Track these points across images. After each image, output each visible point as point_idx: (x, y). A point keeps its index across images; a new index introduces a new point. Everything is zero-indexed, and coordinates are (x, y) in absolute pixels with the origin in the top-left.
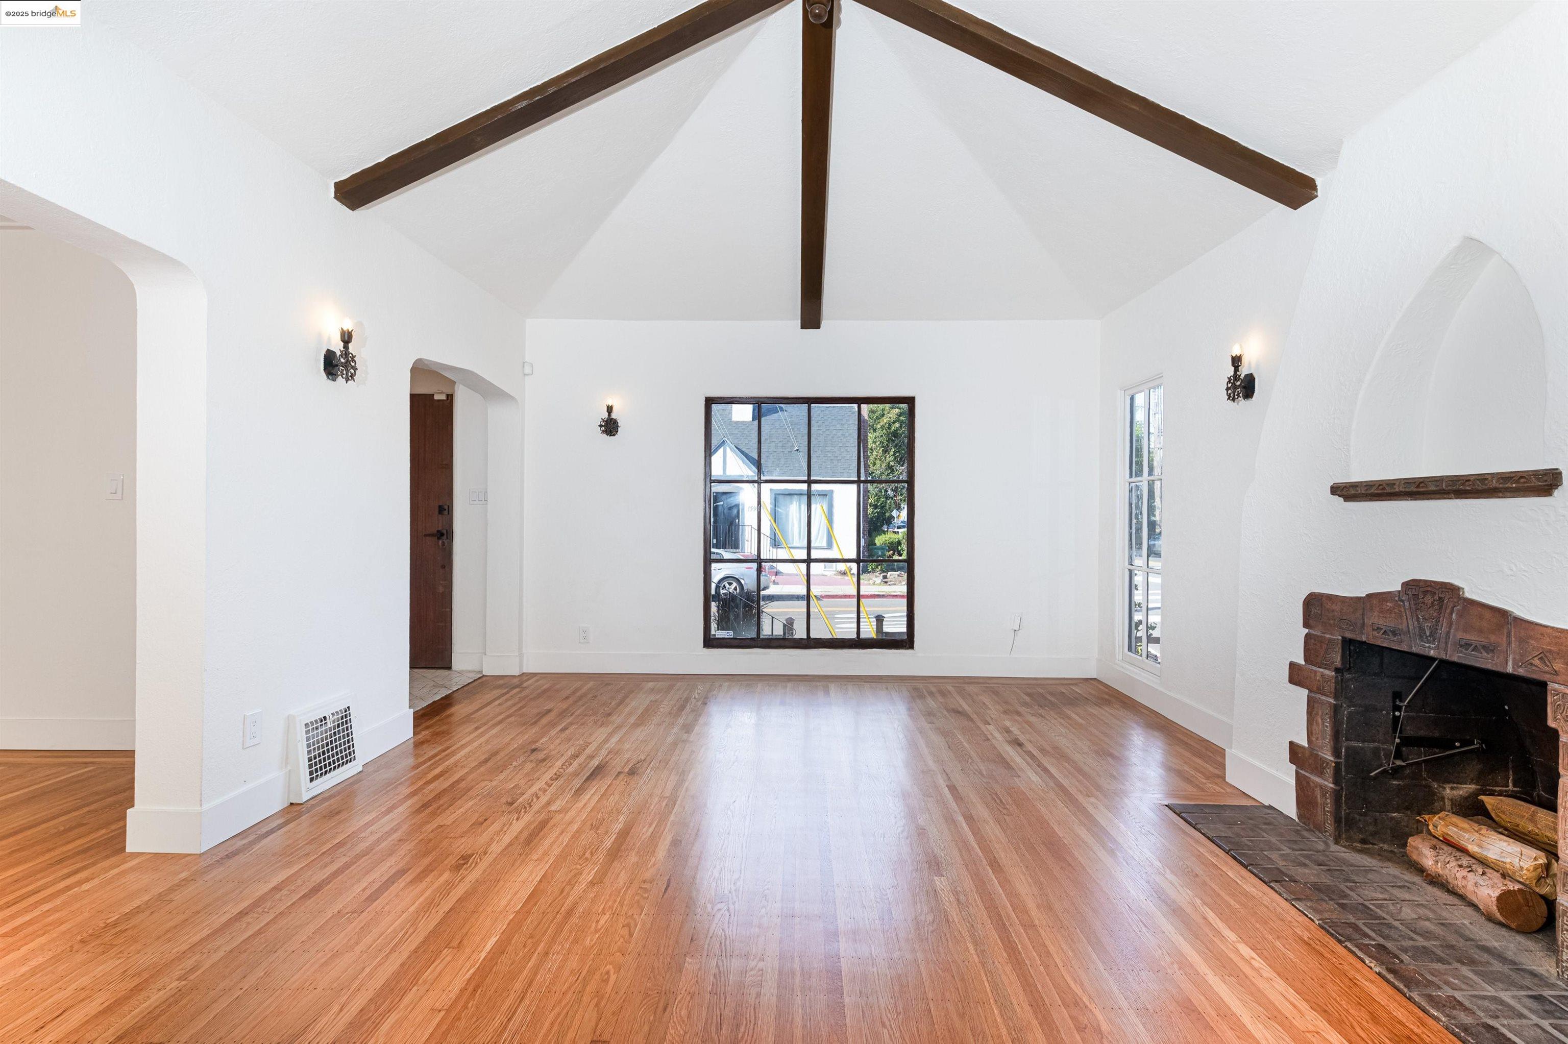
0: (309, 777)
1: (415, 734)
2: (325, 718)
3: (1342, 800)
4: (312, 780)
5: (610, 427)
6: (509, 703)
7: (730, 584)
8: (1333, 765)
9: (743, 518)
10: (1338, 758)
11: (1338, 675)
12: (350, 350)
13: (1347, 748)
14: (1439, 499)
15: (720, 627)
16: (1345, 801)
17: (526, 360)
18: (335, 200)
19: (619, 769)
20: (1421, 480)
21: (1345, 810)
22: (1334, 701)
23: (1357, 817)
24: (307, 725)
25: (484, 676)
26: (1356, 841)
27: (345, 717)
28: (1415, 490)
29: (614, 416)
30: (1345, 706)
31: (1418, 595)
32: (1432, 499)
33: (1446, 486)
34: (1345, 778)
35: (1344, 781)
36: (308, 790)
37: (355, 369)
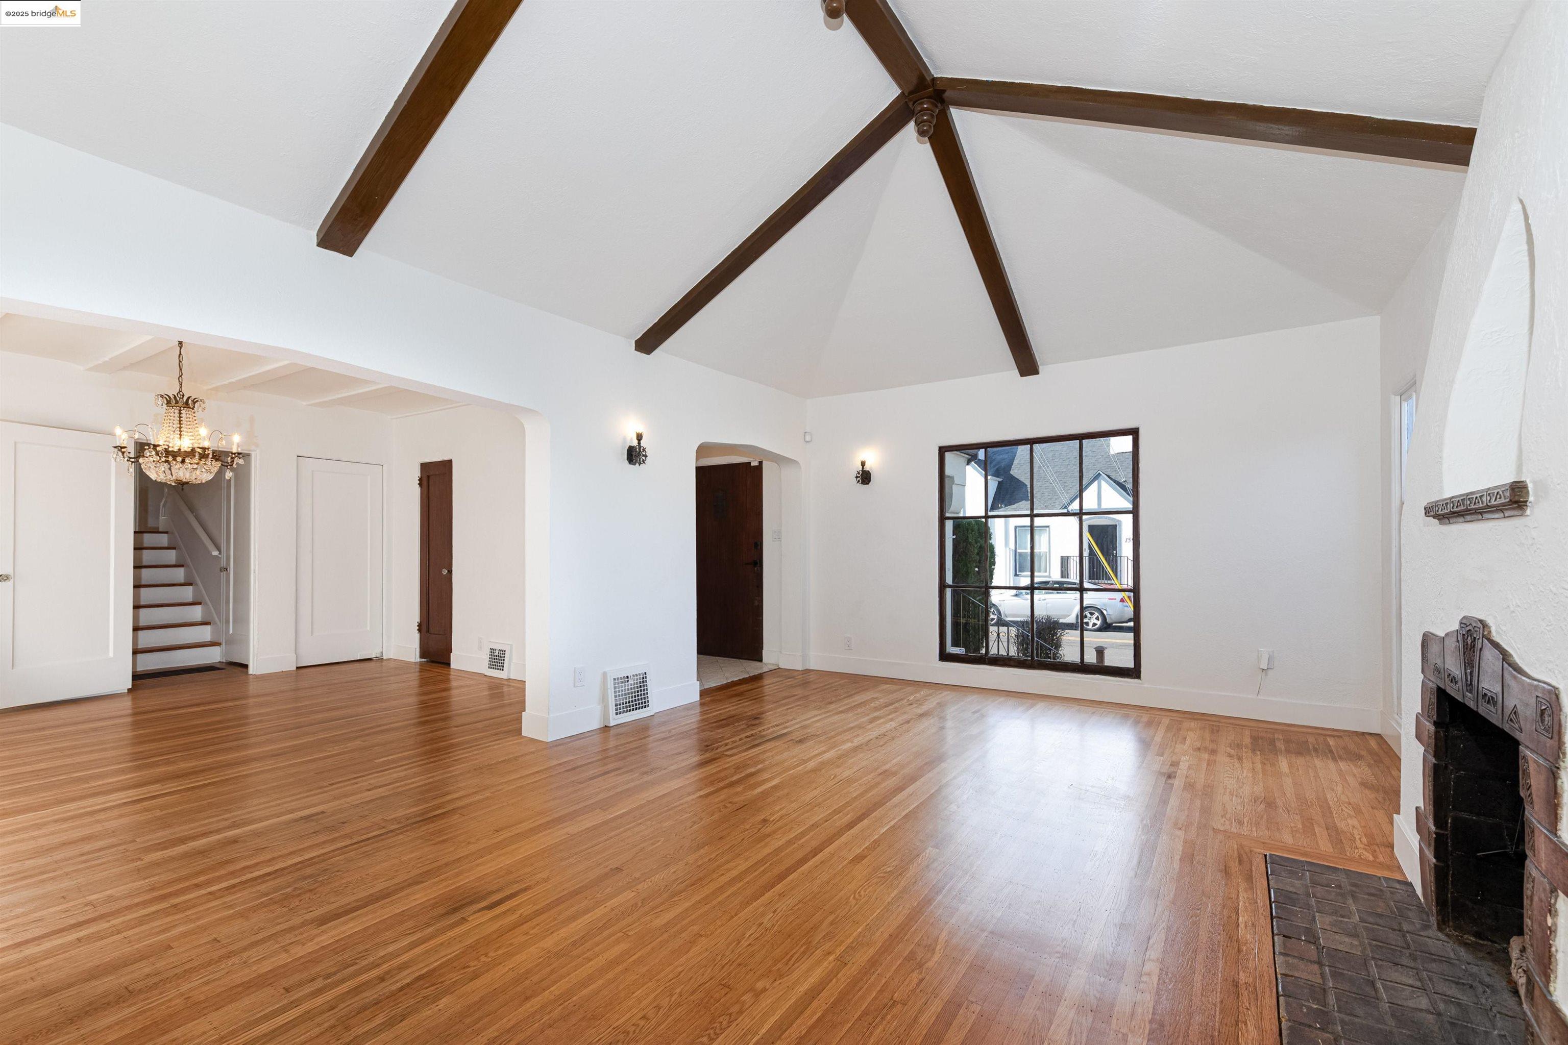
0: (615, 712)
1: (700, 699)
2: (628, 677)
3: (1448, 880)
4: (617, 714)
5: (865, 477)
6: (777, 687)
7: (1092, 614)
8: (1434, 836)
9: (1121, 550)
10: (1442, 829)
11: (1438, 730)
12: (642, 445)
13: (1455, 819)
15: (955, 644)
16: (1452, 882)
17: (806, 431)
18: (636, 352)
19: (793, 738)
21: (1452, 893)
22: (1436, 760)
23: (1470, 905)
24: (615, 679)
25: (779, 668)
26: (1468, 933)
27: (644, 678)
28: (1456, 510)
29: (867, 468)
30: (1451, 768)
31: (1465, 635)
34: (1451, 855)
35: (1450, 858)
36: (615, 720)
37: (646, 456)
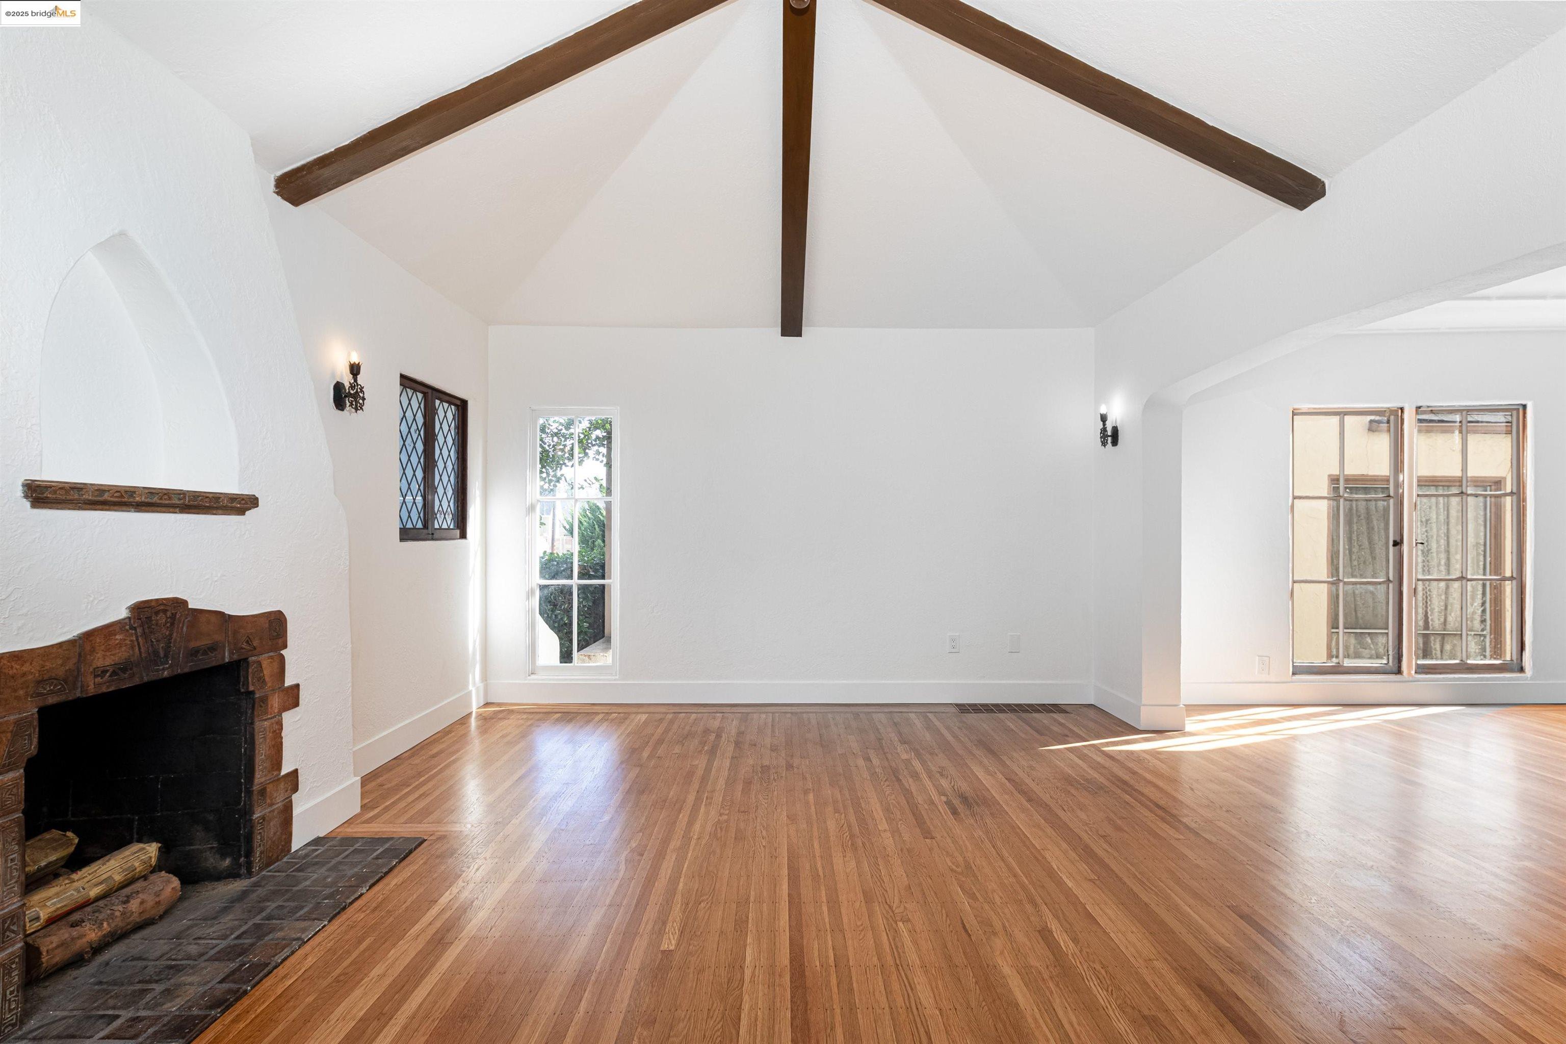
14: (164, 512)
20: (166, 492)
28: (159, 501)
31: (151, 617)
32: (158, 512)
33: (189, 501)
